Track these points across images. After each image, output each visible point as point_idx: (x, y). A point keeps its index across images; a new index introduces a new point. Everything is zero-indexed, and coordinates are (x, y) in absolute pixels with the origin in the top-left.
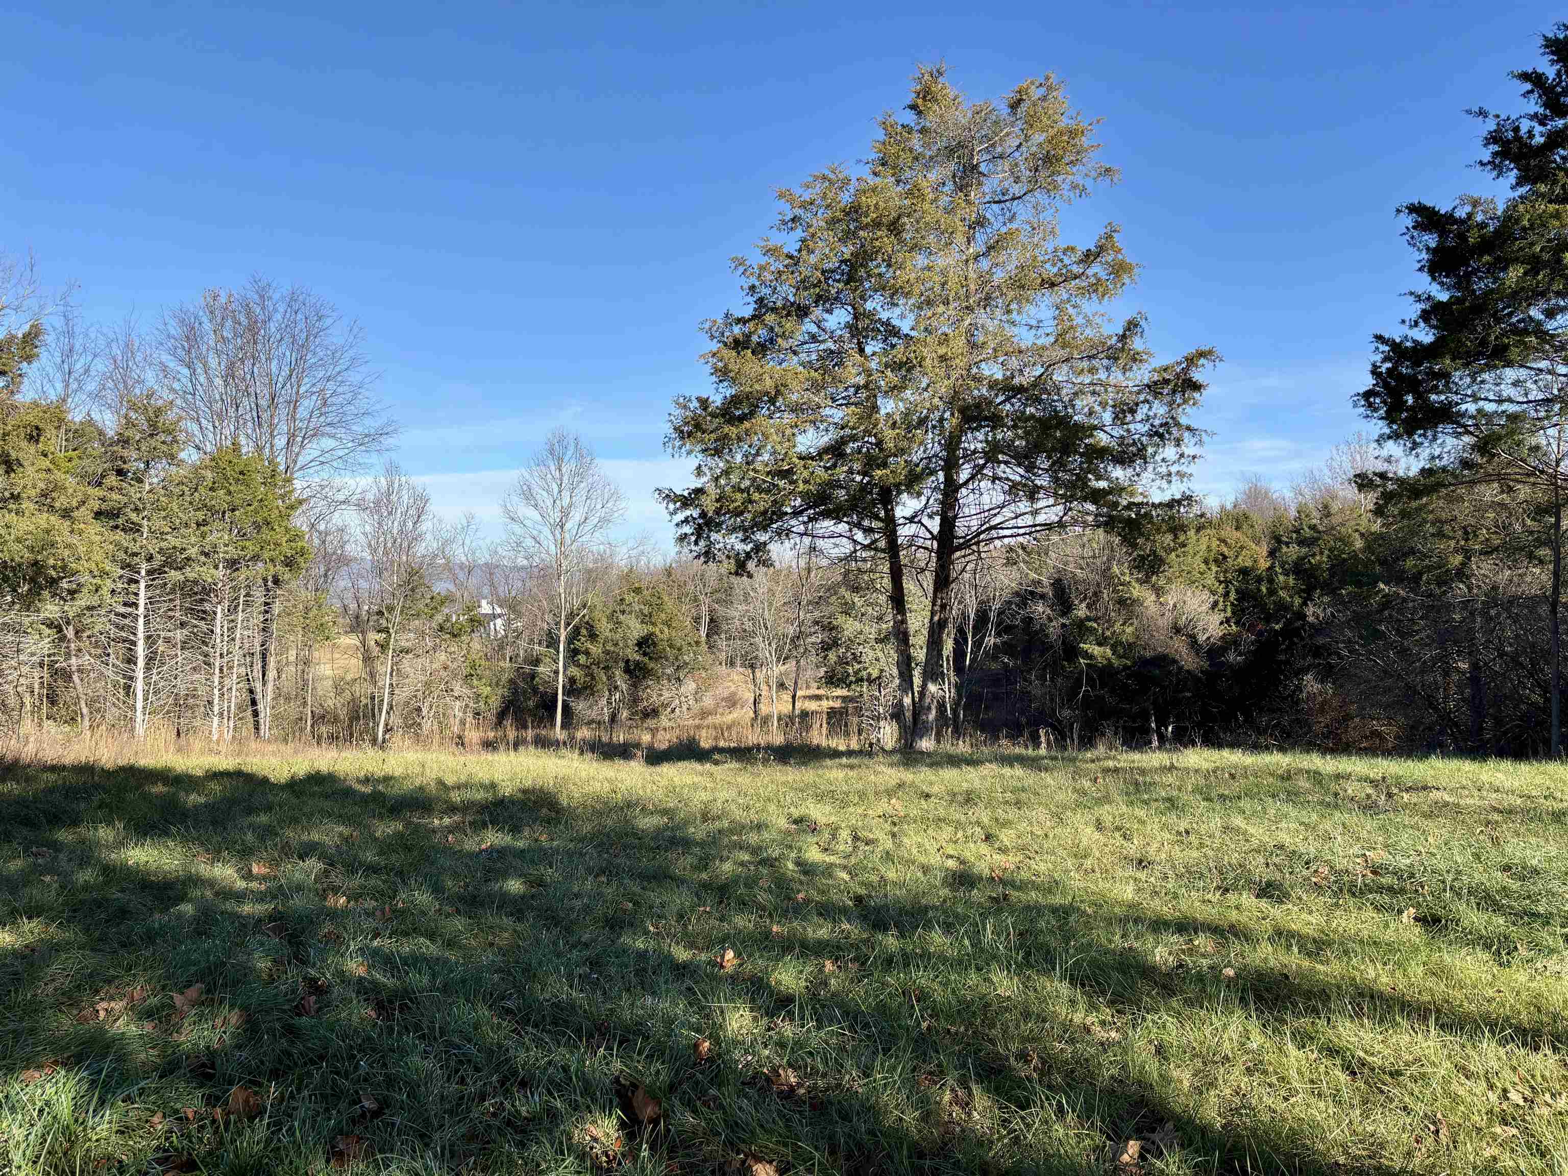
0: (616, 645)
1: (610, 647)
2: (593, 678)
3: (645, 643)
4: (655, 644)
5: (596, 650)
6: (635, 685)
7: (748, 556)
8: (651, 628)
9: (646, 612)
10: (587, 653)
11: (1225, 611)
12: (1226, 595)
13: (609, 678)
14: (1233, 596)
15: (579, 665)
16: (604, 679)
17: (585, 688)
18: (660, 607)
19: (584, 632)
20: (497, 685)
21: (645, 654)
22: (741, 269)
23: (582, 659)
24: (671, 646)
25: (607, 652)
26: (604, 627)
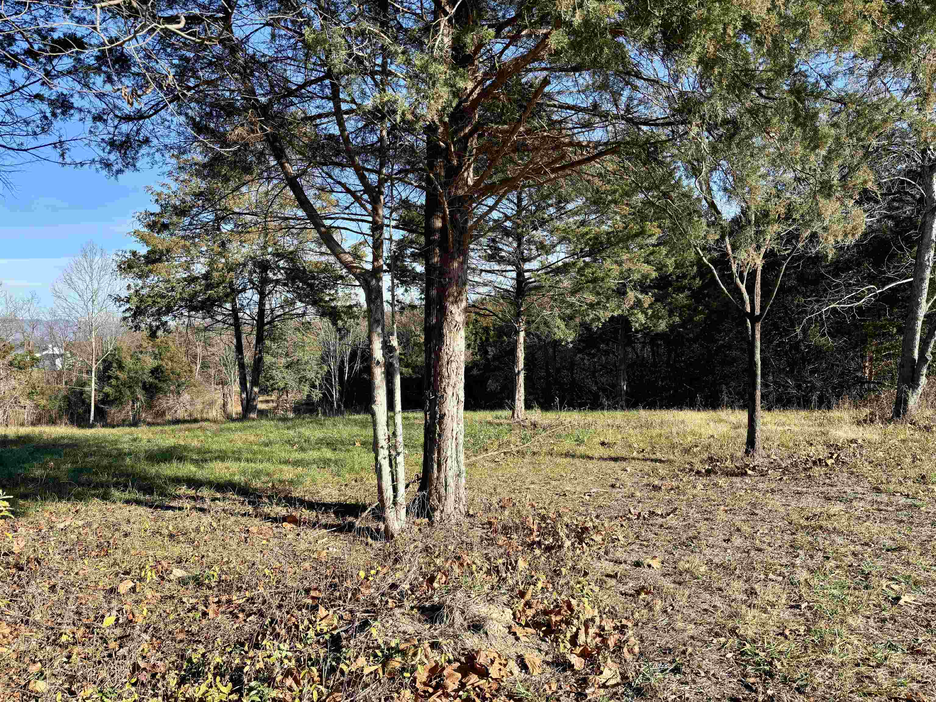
0: (136, 373)
1: (132, 374)
2: (121, 393)
3: (156, 371)
4: (162, 372)
5: (122, 376)
6: (151, 398)
7: (158, 328)
8: (160, 362)
9: (157, 352)
10: (117, 378)
11: (474, 348)
12: (475, 341)
13: (132, 393)
14: (478, 341)
15: (111, 386)
16: (129, 393)
17: (116, 400)
18: (167, 349)
19: (115, 365)
20: (56, 398)
21: (156, 378)
22: (150, 192)
23: (113, 382)
24: (173, 373)
25: (130, 378)
26: (128, 362)
